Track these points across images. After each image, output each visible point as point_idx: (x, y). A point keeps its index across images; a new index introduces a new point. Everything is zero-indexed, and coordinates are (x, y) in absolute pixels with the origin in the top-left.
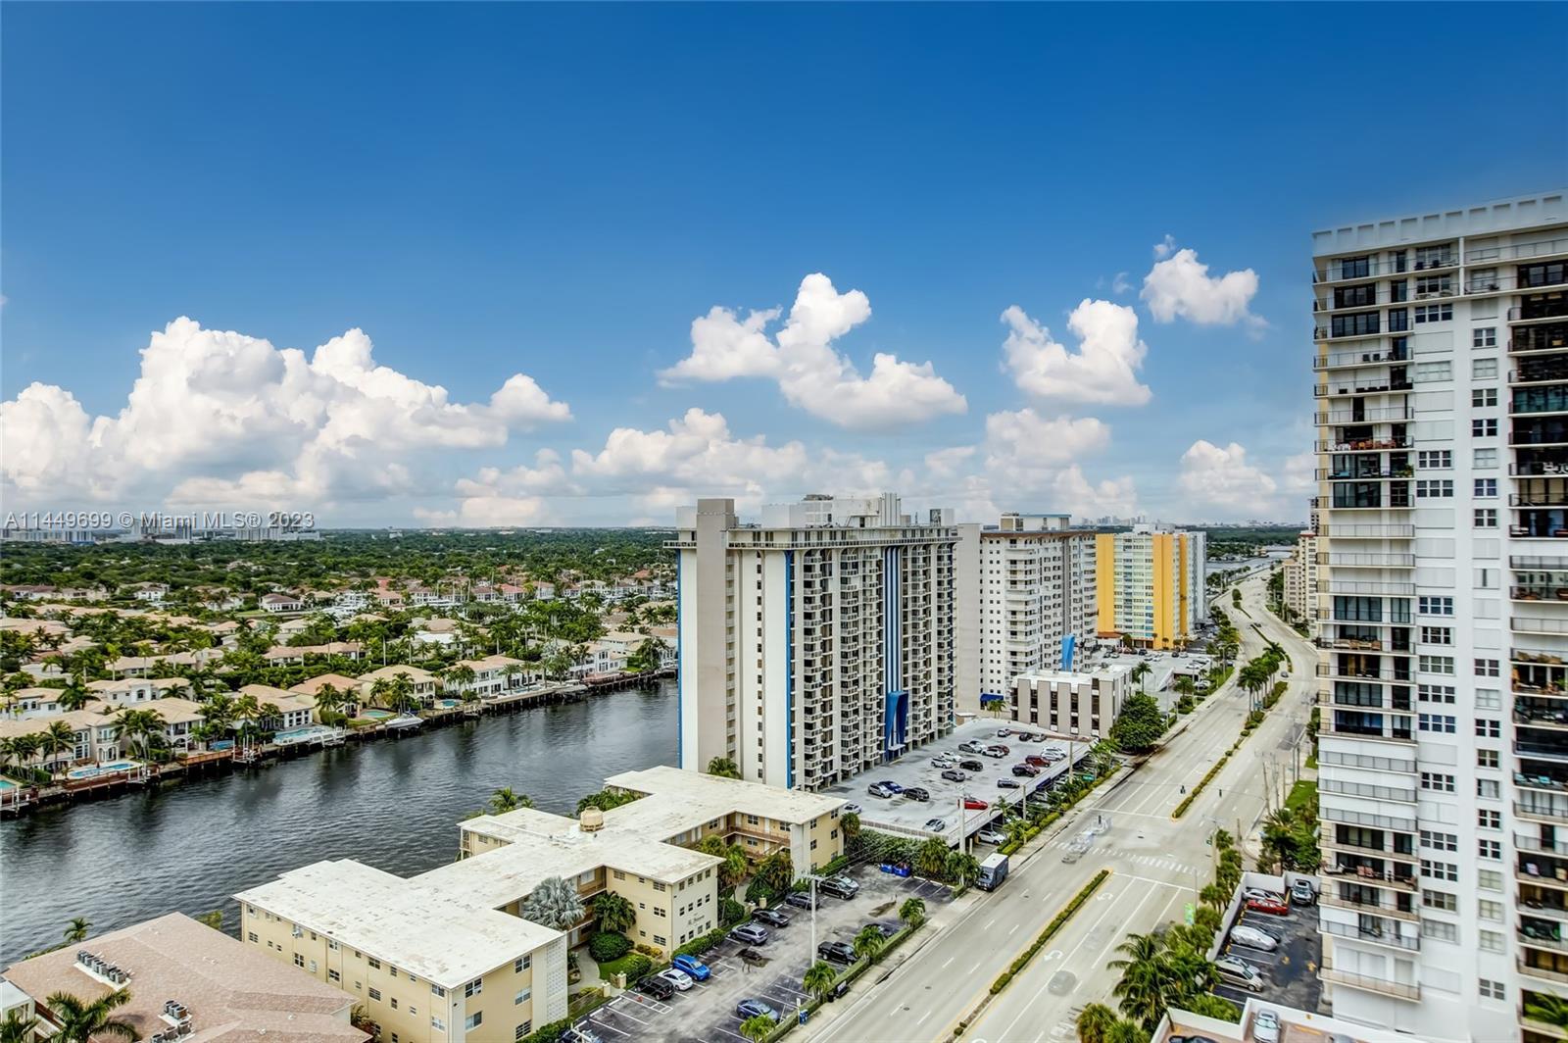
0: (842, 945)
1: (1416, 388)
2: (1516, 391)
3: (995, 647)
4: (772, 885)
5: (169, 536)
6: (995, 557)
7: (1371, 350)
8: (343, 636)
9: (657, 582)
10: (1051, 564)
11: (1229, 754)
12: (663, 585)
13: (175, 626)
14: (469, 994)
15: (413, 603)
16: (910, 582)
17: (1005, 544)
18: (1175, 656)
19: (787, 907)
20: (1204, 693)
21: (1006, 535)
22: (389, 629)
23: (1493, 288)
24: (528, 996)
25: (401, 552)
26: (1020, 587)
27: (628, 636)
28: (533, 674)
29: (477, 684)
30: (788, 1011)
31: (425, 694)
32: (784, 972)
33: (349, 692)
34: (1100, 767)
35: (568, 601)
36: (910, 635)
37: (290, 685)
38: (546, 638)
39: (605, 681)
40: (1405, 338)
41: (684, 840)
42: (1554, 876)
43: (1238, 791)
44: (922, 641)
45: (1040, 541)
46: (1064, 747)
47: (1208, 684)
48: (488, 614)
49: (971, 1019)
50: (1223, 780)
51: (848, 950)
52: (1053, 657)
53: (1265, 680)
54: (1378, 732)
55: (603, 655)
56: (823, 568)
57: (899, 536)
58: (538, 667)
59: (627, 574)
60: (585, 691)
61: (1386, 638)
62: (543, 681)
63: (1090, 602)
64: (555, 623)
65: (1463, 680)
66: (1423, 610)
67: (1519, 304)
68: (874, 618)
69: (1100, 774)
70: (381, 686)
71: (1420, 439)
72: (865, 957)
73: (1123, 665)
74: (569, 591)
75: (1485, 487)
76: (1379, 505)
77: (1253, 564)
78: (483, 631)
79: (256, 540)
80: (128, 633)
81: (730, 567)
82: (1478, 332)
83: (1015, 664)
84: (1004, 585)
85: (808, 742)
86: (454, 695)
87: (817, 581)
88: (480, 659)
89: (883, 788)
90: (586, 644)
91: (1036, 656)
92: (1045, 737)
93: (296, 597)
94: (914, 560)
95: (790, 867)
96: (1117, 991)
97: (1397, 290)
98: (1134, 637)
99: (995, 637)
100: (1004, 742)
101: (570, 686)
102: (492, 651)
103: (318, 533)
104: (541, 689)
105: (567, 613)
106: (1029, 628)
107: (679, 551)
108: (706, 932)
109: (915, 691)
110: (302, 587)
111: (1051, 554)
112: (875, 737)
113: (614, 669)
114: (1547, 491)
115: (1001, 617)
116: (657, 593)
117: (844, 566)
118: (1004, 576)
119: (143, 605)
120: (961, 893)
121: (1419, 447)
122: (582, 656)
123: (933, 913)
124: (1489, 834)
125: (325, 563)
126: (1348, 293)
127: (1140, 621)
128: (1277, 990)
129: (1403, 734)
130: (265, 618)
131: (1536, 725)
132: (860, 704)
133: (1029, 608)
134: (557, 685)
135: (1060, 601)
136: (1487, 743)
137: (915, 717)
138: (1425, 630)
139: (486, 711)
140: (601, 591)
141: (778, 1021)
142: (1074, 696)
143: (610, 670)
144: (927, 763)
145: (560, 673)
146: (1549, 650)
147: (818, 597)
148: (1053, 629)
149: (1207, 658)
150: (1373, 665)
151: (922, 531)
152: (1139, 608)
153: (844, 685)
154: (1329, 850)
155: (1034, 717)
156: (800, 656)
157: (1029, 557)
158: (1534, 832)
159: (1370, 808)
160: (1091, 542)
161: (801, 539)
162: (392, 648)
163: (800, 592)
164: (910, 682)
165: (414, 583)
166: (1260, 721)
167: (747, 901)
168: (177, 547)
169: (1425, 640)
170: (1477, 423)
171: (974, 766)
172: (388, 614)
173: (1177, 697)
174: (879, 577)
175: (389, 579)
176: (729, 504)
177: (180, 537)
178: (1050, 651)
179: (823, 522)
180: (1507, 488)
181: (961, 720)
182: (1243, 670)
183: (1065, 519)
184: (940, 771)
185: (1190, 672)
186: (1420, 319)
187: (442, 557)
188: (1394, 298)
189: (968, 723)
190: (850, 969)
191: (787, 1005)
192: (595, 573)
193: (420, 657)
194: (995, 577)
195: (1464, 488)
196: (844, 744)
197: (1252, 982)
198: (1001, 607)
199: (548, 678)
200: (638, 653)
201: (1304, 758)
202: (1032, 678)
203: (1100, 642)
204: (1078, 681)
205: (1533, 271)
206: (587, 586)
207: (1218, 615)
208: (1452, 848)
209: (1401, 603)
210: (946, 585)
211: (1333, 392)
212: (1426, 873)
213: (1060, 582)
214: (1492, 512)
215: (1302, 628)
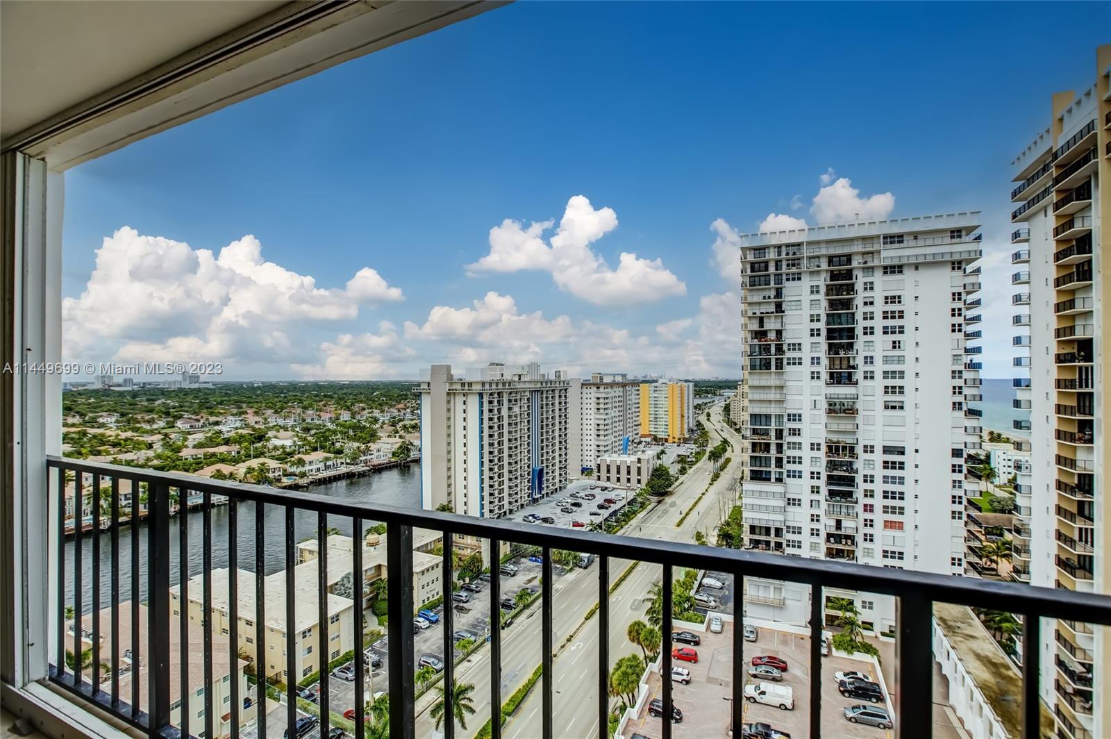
0: (509, 600)
1: (786, 313)
2: (828, 315)
3: (589, 443)
4: (472, 571)
5: (119, 385)
6: (589, 396)
7: (767, 294)
8: (227, 442)
9: (408, 410)
10: (617, 399)
11: (703, 494)
12: (412, 412)
13: (123, 438)
14: (304, 637)
15: (268, 423)
16: (544, 409)
17: (594, 389)
18: (679, 446)
19: (480, 582)
20: (692, 464)
21: (594, 384)
22: (255, 438)
23: (818, 266)
24: (338, 636)
25: (261, 395)
26: (602, 411)
27: (392, 440)
28: (339, 461)
29: (307, 468)
30: (481, 636)
31: (276, 474)
32: (479, 616)
33: (231, 474)
34: (641, 503)
35: (359, 421)
36: (544, 437)
37: (195, 470)
38: (346, 441)
39: (379, 465)
40: (781, 288)
41: (424, 549)
42: (841, 543)
43: (707, 512)
44: (551, 440)
45: (612, 387)
46: (623, 493)
47: (694, 460)
48: (313, 429)
49: (575, 633)
50: (701, 507)
51: (512, 602)
52: (618, 448)
53: (720, 457)
54: (769, 480)
55: (379, 451)
56: (499, 402)
57: (539, 385)
58: (341, 458)
59: (392, 406)
60: (369, 471)
61: (773, 434)
62: (344, 465)
63: (637, 419)
64: (351, 433)
65: (806, 453)
66: (789, 420)
67: (829, 275)
68: (526, 428)
69: (641, 507)
70: (250, 470)
71: (788, 338)
72: (521, 606)
73: (652, 452)
74: (359, 416)
75: (815, 361)
76: (770, 369)
77: (716, 399)
78: (310, 438)
79: (173, 387)
80: (94, 442)
81: (449, 402)
82: (812, 287)
83: (599, 451)
84: (593, 411)
85: (491, 494)
86: (293, 474)
87: (496, 409)
88: (308, 454)
89: (530, 518)
90: (369, 445)
91: (610, 447)
92: (614, 489)
93: (198, 421)
94: (547, 398)
95: (481, 561)
96: (648, 613)
97: (778, 264)
98: (659, 437)
99: (589, 437)
100: (593, 492)
101: (360, 468)
102: (315, 449)
103: (211, 384)
104: (344, 470)
105: (357, 428)
106: (606, 433)
107: (421, 393)
108: (436, 597)
109: (547, 466)
110: (203, 415)
111: (617, 394)
112: (526, 491)
113: (385, 458)
114: (841, 363)
115: (591, 427)
116: (409, 416)
117: (510, 401)
118: (594, 406)
119: (103, 425)
120: (571, 570)
121: (788, 341)
122: (367, 451)
123: (556, 581)
124: (815, 525)
125: (215, 401)
126: (757, 266)
127: (662, 428)
128: (722, 607)
129: (779, 480)
130: (179, 433)
131: (835, 473)
132: (519, 474)
133: (606, 422)
134: (353, 467)
135: (621, 418)
136: (815, 482)
137: (547, 480)
138: (790, 429)
139: (312, 483)
140: (377, 415)
141: (475, 641)
142: (629, 467)
143: (382, 458)
144: (553, 504)
145: (354, 460)
146: (841, 438)
147: (496, 417)
148: (619, 433)
149: (694, 446)
150: (767, 447)
151: (551, 382)
152: (661, 422)
153: (510, 464)
154: (747, 537)
155: (608, 479)
156: (486, 449)
157: (606, 396)
158: (833, 523)
159: (765, 516)
160: (637, 388)
161: (487, 387)
162: (256, 448)
163: (486, 415)
164: (545, 462)
165: (270, 412)
166: (718, 477)
167: (459, 580)
168: (124, 391)
169: (790, 434)
170: (812, 330)
171: (577, 505)
172: (254, 429)
173: (679, 466)
174: (528, 406)
175: (254, 410)
176: (449, 367)
177: (126, 386)
178: (617, 444)
179: (499, 377)
180: (825, 361)
181: (571, 481)
182: (710, 452)
183: (624, 376)
184: (560, 508)
185: (685, 454)
186: (788, 280)
187: (285, 397)
188: (777, 269)
189: (575, 482)
190: (513, 612)
191: (480, 633)
192: (374, 405)
193: (273, 453)
194: (589, 406)
195: (806, 361)
196: (510, 495)
197: (710, 604)
198: (591, 422)
199: (347, 464)
200: (398, 449)
201: (738, 495)
202: (608, 458)
203: (642, 439)
204: (630, 459)
205: (834, 259)
206: (370, 413)
207: (699, 424)
208: (800, 533)
209: (780, 417)
210: (563, 411)
211: (750, 314)
212: (788, 546)
213: (621, 409)
214: (818, 372)
215: (738, 430)
